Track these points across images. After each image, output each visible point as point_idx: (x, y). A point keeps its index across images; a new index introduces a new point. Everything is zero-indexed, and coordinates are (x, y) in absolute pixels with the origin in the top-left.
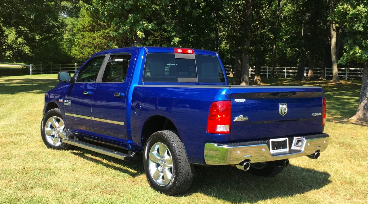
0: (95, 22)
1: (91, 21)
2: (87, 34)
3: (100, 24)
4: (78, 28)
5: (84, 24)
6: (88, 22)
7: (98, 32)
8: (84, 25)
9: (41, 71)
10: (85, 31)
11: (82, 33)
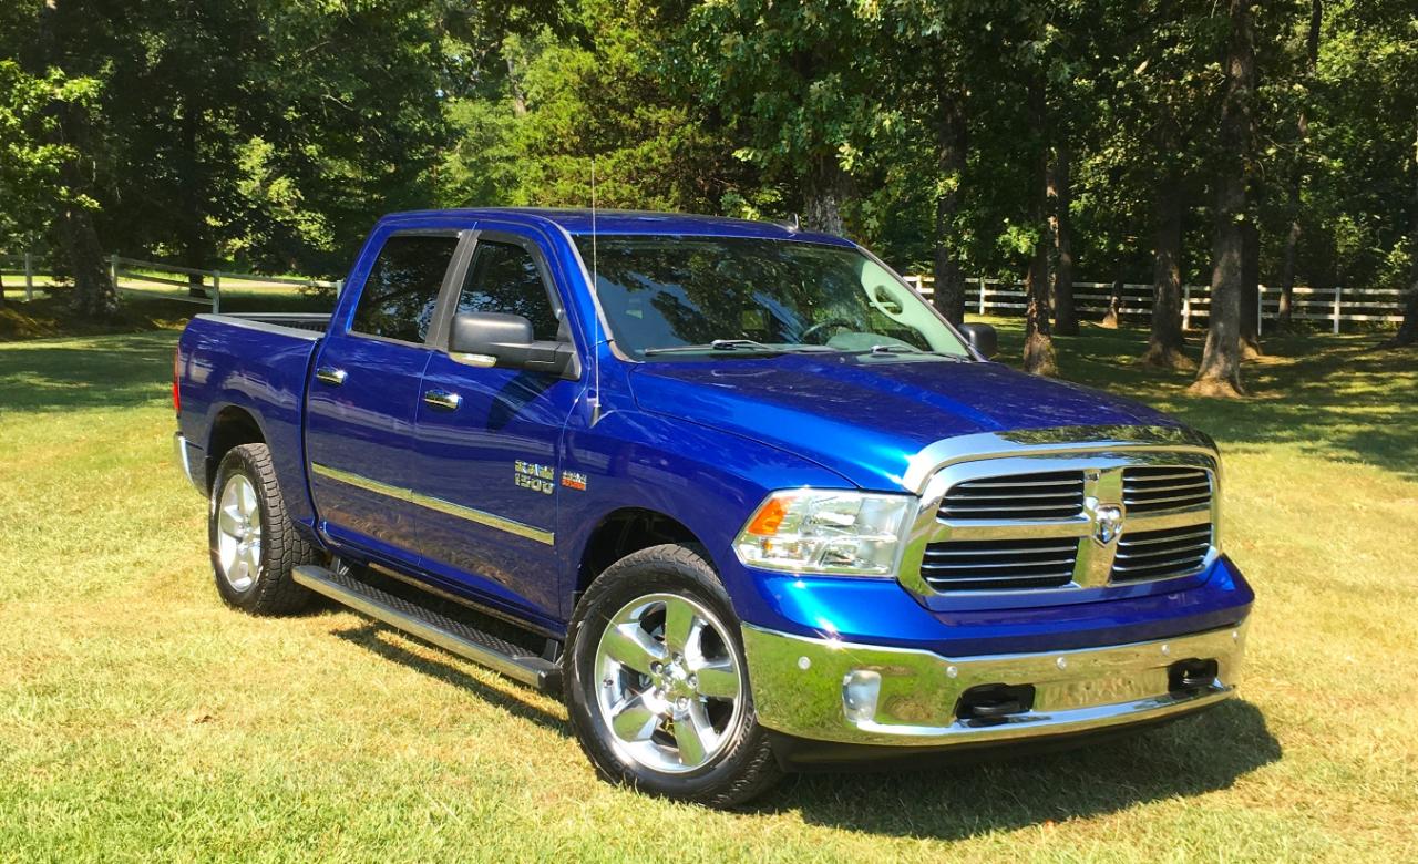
0: (596, 115)
1: (580, 112)
2: (566, 164)
3: (618, 122)
4: (533, 141)
5: (555, 126)
6: (568, 119)
7: (609, 157)
8: (552, 128)
10: (556, 153)
11: (547, 160)
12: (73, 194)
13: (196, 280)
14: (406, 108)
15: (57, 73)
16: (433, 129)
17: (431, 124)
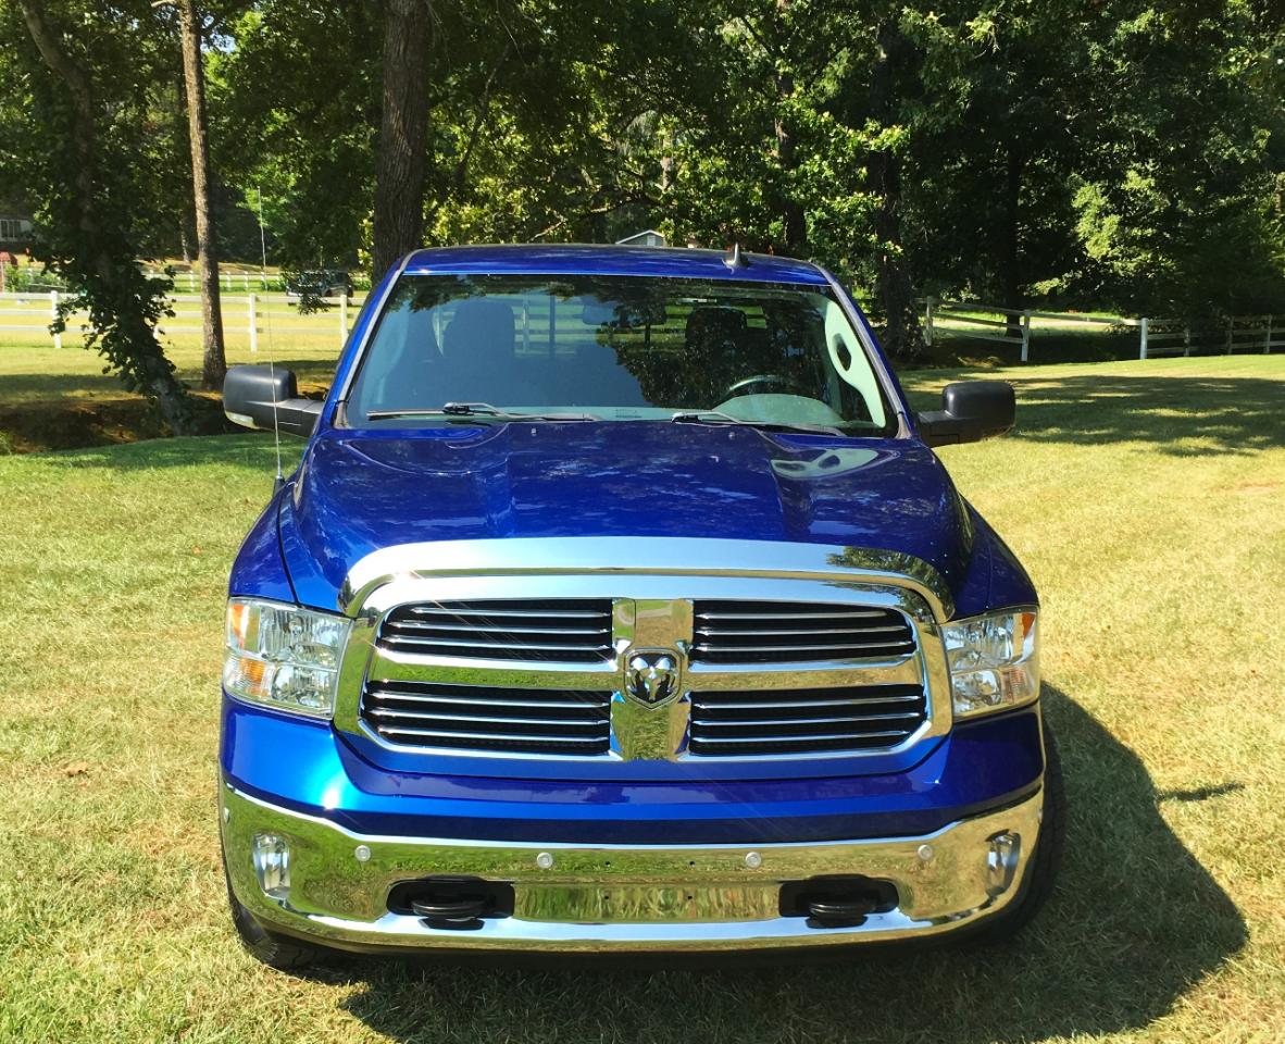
9: (1186, 346)
12: (881, 240)
13: (1013, 320)
14: (1216, 135)
15: (871, 125)
16: (1243, 156)
17: (1241, 150)
